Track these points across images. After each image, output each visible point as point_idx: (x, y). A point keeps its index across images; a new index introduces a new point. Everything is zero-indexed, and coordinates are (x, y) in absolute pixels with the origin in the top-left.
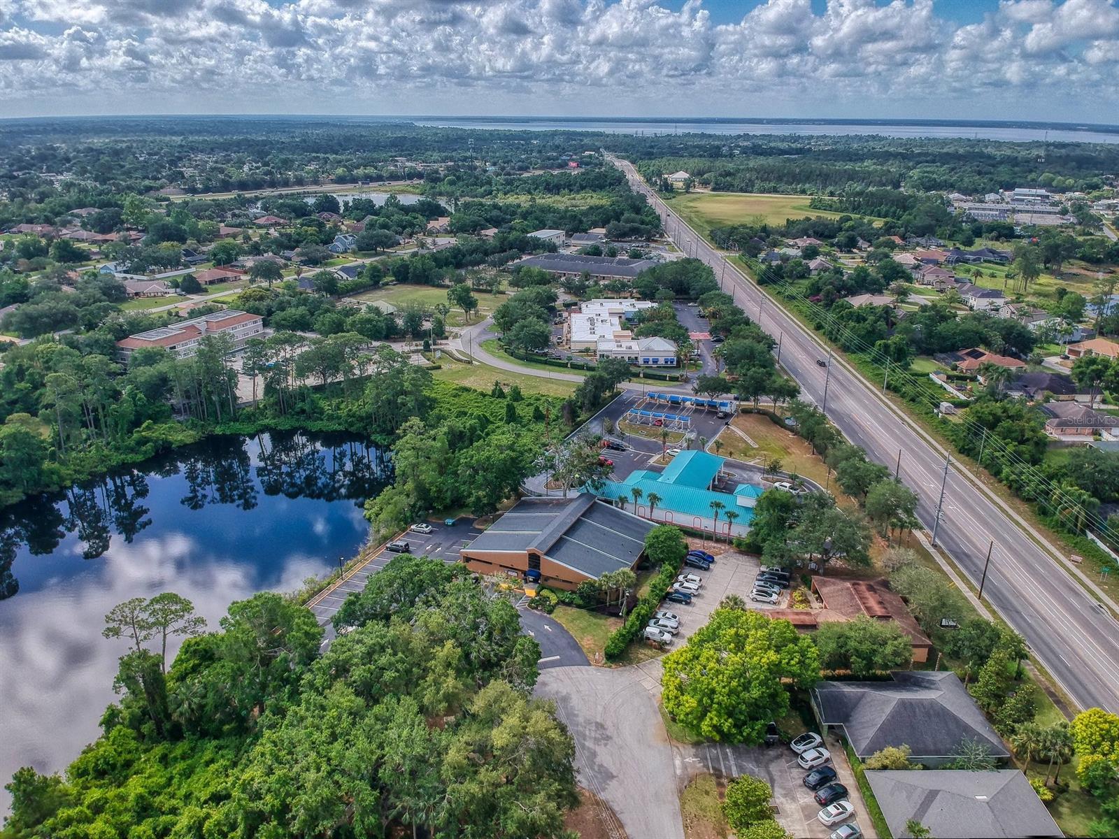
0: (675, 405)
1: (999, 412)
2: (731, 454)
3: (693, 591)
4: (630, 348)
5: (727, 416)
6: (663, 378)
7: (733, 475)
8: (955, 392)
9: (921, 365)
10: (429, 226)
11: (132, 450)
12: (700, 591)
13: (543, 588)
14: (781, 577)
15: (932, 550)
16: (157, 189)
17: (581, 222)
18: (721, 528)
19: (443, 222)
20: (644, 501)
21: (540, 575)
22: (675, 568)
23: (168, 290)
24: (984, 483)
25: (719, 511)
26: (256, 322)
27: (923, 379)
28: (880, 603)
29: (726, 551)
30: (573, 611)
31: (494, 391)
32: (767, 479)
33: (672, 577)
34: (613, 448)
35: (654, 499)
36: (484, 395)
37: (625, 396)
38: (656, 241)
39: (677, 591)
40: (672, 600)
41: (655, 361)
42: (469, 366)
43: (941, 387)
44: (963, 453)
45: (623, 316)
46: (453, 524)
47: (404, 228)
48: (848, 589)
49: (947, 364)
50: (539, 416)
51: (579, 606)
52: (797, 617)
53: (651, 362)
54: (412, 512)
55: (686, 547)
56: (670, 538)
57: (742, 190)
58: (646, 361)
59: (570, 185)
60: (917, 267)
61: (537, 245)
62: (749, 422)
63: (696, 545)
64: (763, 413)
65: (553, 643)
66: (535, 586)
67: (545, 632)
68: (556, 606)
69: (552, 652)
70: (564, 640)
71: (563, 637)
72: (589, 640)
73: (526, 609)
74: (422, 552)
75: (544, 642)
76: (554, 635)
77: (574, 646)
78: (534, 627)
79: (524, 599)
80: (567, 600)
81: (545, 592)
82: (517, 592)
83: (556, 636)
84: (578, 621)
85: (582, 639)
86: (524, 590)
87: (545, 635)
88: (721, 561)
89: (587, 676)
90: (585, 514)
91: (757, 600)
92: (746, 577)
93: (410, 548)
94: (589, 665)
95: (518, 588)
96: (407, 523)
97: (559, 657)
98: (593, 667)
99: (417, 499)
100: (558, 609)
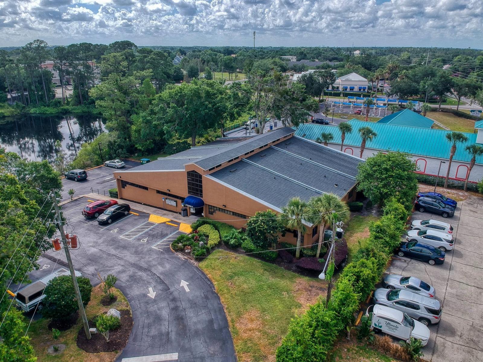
3: (444, 244)
13: (204, 223)
21: (202, 203)
25: (459, 144)
33: (403, 222)
35: (367, 133)
51: (249, 252)
53: (348, 90)
54: (110, 149)
58: (345, 89)
64: (447, 111)
65: (180, 320)
66: (194, 219)
67: (176, 294)
68: (213, 248)
69: (169, 340)
70: (204, 316)
71: (205, 307)
72: (252, 320)
73: (167, 250)
74: (98, 181)
75: (165, 313)
76: (189, 300)
77: (221, 330)
78: (162, 282)
79: (172, 236)
80: (232, 242)
81: (205, 229)
82: (171, 226)
83: (193, 304)
84: (242, 278)
85: (239, 315)
86: (179, 224)
87: (174, 300)
88: (467, 208)
90: (279, 145)
93: (89, 178)
95: (171, 221)
96: (103, 158)
97: (175, 356)
99: (119, 138)
100: (216, 254)
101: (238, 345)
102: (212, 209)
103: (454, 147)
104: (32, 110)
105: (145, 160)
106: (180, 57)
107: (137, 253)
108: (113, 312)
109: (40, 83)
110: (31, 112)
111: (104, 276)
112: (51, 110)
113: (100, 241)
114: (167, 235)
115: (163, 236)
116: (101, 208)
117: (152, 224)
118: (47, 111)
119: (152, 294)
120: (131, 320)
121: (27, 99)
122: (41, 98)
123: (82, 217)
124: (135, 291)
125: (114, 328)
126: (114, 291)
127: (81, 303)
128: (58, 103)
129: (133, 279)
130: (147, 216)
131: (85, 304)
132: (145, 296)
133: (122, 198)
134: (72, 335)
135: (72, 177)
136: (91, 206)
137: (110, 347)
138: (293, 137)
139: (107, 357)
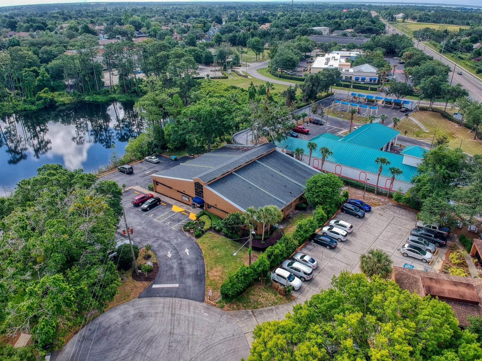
0: (370, 102)
3: (340, 236)
4: (348, 71)
6: (366, 89)
7: (404, 147)
10: (260, 28)
11: (33, 103)
12: (348, 237)
13: (204, 214)
14: (438, 235)
17: (340, 25)
18: (384, 182)
19: (267, 25)
20: (317, 154)
21: (203, 202)
22: (328, 213)
25: (384, 166)
29: (384, 203)
30: (219, 239)
33: (323, 221)
34: (314, 123)
35: (326, 152)
37: (336, 96)
39: (324, 234)
40: (316, 242)
41: (363, 79)
42: (245, 78)
47: (246, 26)
51: (226, 235)
53: (360, 80)
54: (149, 148)
55: (346, 195)
56: (326, 185)
61: (313, 32)
62: (424, 116)
63: (356, 195)
64: (436, 111)
65: (182, 269)
66: (199, 211)
67: (182, 256)
68: (206, 231)
69: (175, 278)
70: (194, 268)
71: (196, 263)
72: (217, 272)
73: (180, 231)
74: (141, 175)
75: (175, 266)
76: (188, 260)
77: (201, 275)
78: (175, 249)
79: (184, 221)
80: (217, 228)
81: (204, 218)
82: (184, 214)
83: (190, 262)
84: (218, 250)
85: (212, 269)
86: (189, 213)
87: (181, 259)
88: (378, 212)
89: (192, 315)
90: (262, 158)
91: (408, 256)
92: (400, 229)
93: (135, 171)
94: (203, 301)
95: (185, 211)
96: (143, 155)
97: (177, 285)
98: (204, 304)
99: (155, 139)
100: (207, 235)
101: (207, 282)
102: (209, 207)
103: (381, 168)
104: (87, 98)
105: (173, 157)
106: (215, 28)
107: (163, 231)
108: (149, 263)
109: (92, 74)
110: (85, 99)
111: (145, 244)
112: (101, 99)
113: (143, 222)
114: (181, 220)
115: (179, 221)
116: (143, 200)
117: (174, 212)
118: (98, 99)
119: (170, 255)
120: (158, 268)
121: (82, 88)
122: (93, 86)
123: (132, 205)
124: (161, 253)
125: (150, 271)
126: (150, 252)
127: (134, 258)
128: (107, 92)
129: (160, 246)
130: (170, 206)
131: (136, 259)
132: (166, 256)
133: (156, 192)
134: (129, 273)
135: (122, 171)
136: (137, 198)
137: (147, 279)
138: (275, 151)
139: (146, 284)
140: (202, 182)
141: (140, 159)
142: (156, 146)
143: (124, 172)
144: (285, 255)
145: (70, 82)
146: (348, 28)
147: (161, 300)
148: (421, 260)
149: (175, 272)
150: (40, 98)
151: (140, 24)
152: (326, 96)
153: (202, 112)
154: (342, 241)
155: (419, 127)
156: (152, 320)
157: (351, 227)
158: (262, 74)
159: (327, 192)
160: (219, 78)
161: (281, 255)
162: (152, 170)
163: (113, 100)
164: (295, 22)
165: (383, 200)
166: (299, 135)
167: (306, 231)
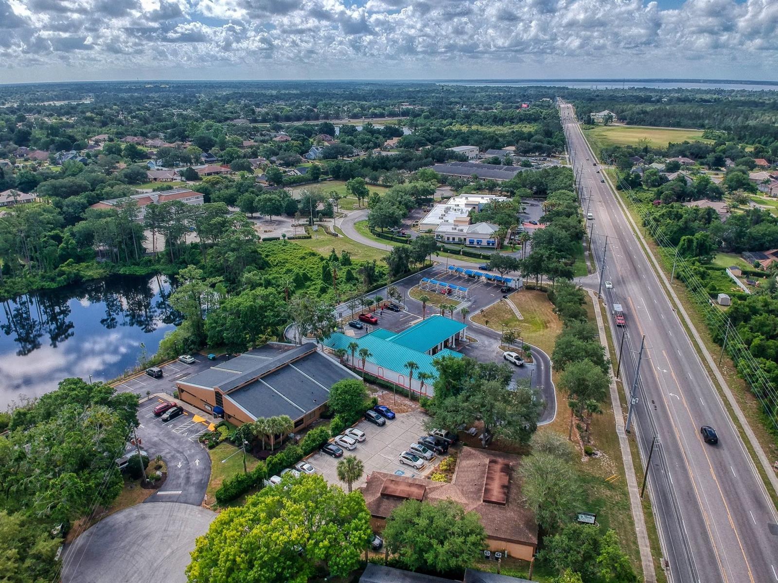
1: (759, 305)
2: (487, 322)
3: (349, 446)
4: (464, 230)
5: (510, 290)
6: (477, 256)
7: (475, 341)
8: (742, 286)
9: (722, 260)
10: (386, 144)
11: (53, 280)
12: (358, 446)
13: (223, 424)
15: (622, 435)
16: (232, 119)
17: (497, 141)
19: (395, 140)
21: (224, 412)
22: (345, 421)
23: (175, 178)
24: (723, 374)
26: (198, 198)
27: (718, 273)
28: (503, 487)
29: (413, 410)
30: (231, 448)
31: (331, 256)
32: (503, 348)
33: (339, 430)
34: (390, 308)
35: (365, 353)
36: (322, 259)
37: (436, 268)
38: (555, 157)
39: (334, 443)
40: (325, 451)
41: (479, 243)
42: (333, 238)
43: (731, 280)
44: (716, 343)
45: (477, 207)
46: (214, 359)
47: (363, 143)
48: (485, 465)
49: (752, 262)
50: (350, 278)
52: (407, 489)
53: (475, 243)
54: (184, 345)
55: (375, 402)
56: (346, 392)
57: (651, 124)
58: (472, 242)
59: (513, 119)
60: (766, 182)
61: (453, 156)
62: (527, 298)
64: (543, 290)
65: (188, 479)
66: (218, 421)
67: (191, 466)
68: (221, 442)
69: (180, 487)
70: (200, 477)
71: (202, 473)
73: (196, 442)
74: (170, 379)
75: (182, 475)
76: (196, 470)
77: (204, 483)
78: (187, 460)
79: (202, 432)
80: (232, 439)
81: (222, 429)
82: (203, 425)
83: (197, 472)
85: (216, 478)
86: (209, 423)
87: (189, 469)
88: (402, 419)
89: (187, 516)
90: (297, 362)
91: (404, 463)
92: (413, 437)
93: (164, 374)
94: (200, 505)
95: (206, 422)
96: (177, 353)
97: (180, 492)
98: (200, 508)
99: (192, 334)
100: (221, 446)
101: (208, 489)
102: (230, 416)
103: (411, 372)
104: (121, 271)
105: (211, 356)
106: (317, 149)
107: (179, 442)
108: (158, 473)
109: (131, 238)
110: (120, 272)
111: (157, 455)
112: (140, 271)
113: (161, 433)
114: (200, 431)
115: (197, 431)
116: (164, 410)
117: (194, 423)
118: (136, 271)
119: (180, 466)
120: (166, 477)
121: (117, 256)
122: (132, 253)
123: (153, 415)
124: (172, 464)
125: (158, 479)
126: (161, 463)
127: (143, 467)
128: (149, 263)
129: (173, 457)
130: (191, 415)
131: (145, 469)
132: (176, 466)
133: (181, 400)
134: (139, 482)
135: (151, 374)
136: (158, 408)
137: (154, 487)
138: (315, 352)
139: (152, 491)
140: (221, 392)
141: (173, 358)
142: (193, 342)
143: (152, 376)
144: (284, 464)
145: (102, 247)
146: (509, 144)
147: (163, 504)
148: (413, 467)
149: (182, 481)
150: (62, 273)
151: (210, 140)
152: (421, 269)
153: (241, 308)
154: (350, 450)
155: (513, 314)
156: (151, 520)
157: (363, 435)
158: (359, 230)
159: (346, 400)
160: (299, 238)
161: (281, 464)
162: (184, 372)
163: (156, 273)
164: (437, 134)
165: (413, 406)
166: (365, 325)
167: (314, 441)
